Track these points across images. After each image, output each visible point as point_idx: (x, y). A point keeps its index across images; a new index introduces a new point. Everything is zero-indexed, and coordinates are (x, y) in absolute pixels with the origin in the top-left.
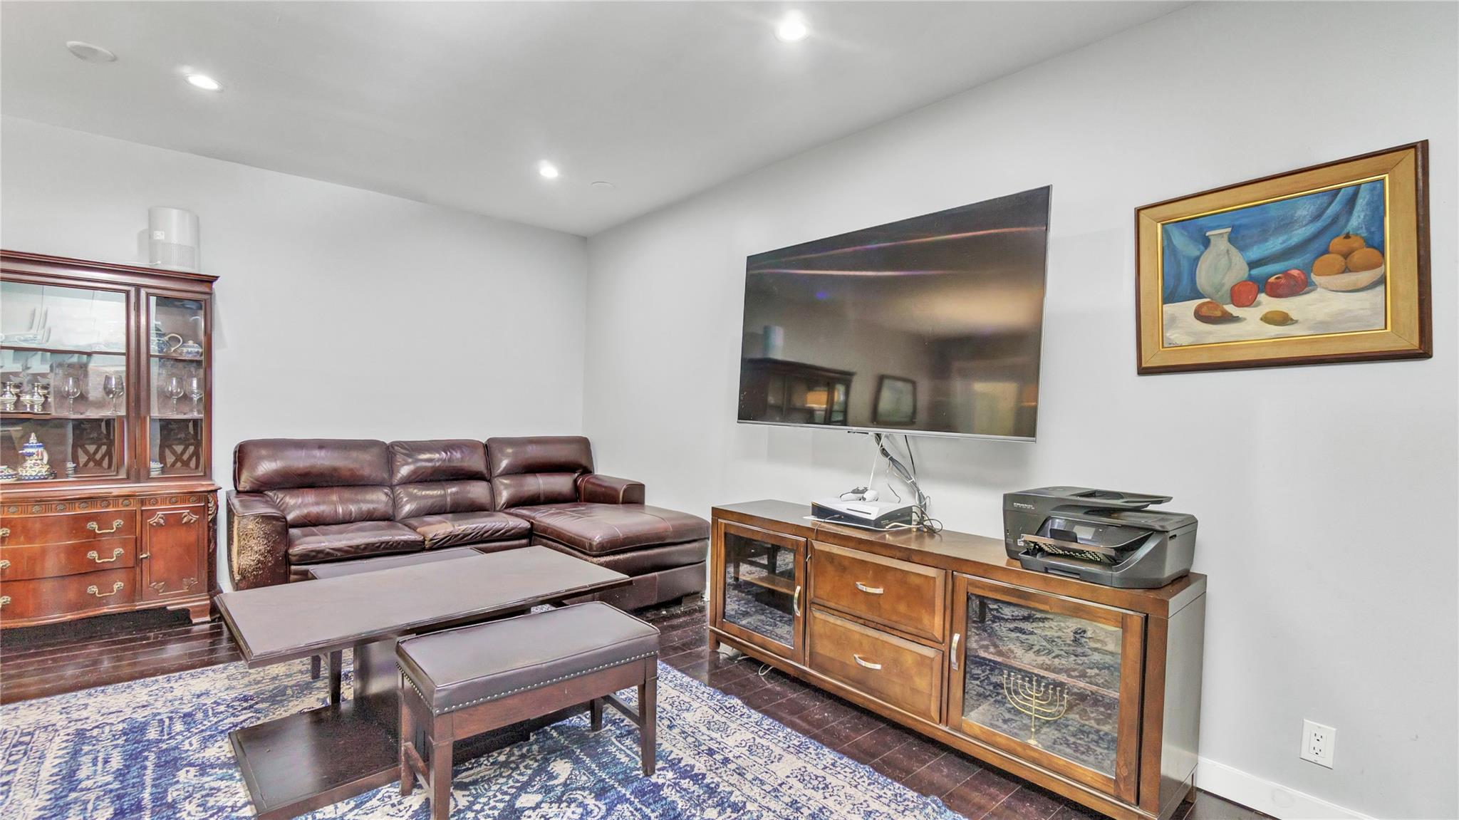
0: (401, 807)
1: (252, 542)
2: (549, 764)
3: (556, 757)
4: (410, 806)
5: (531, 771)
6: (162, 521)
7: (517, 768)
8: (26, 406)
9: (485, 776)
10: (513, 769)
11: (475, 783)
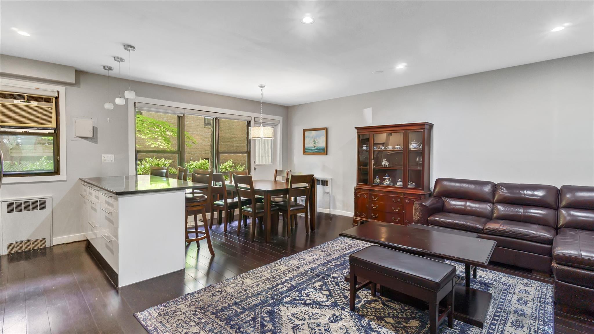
0: (367, 297)
1: (417, 213)
2: (414, 320)
3: (419, 320)
4: (368, 298)
5: (406, 316)
6: (408, 202)
7: (403, 312)
8: (383, 165)
9: (392, 307)
10: (402, 312)
11: (388, 306)
